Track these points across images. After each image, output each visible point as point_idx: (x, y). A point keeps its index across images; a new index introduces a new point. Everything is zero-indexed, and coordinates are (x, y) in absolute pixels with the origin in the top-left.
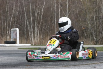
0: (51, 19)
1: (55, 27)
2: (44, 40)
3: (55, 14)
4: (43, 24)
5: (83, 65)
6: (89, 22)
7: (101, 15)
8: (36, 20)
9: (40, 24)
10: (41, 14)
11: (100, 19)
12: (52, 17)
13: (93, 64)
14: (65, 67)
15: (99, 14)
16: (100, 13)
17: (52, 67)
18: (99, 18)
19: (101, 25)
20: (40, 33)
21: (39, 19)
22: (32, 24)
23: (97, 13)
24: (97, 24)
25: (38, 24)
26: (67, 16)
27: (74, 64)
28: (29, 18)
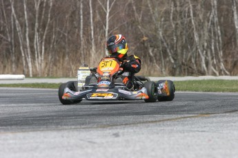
0: (71, 16)
1: (81, 36)
2: (56, 66)
3: (81, 6)
4: (54, 30)
5: (143, 122)
7: (187, 9)
8: (37, 20)
9: (47, 29)
10: (49, 7)
11: (185, 16)
12: (73, 13)
14: (104, 127)
15: (181, 6)
16: (183, 5)
17: (73, 127)
18: (181, 15)
19: (187, 31)
20: (45, 49)
21: (43, 17)
22: (27, 29)
23: (178, 4)
24: (176, 28)
25: (40, 30)
26: (108, 11)
27: (124, 121)
28: (20, 15)
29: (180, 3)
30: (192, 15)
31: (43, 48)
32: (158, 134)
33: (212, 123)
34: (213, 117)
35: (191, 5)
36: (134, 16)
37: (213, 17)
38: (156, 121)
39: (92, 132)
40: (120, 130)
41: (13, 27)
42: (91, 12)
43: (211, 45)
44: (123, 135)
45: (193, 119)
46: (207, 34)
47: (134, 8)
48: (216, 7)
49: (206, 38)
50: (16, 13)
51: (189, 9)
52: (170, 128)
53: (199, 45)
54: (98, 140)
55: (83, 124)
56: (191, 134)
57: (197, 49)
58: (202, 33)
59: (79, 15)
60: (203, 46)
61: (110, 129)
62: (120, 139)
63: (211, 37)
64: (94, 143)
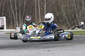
0: (32, 9)
1: (36, 15)
3: (36, 5)
4: (26, 13)
5: (59, 46)
6: (63, 11)
8: (20, 10)
9: (23, 13)
10: (24, 5)
11: (73, 8)
12: (33, 7)
13: (67, 45)
14: (44, 48)
15: (71, 5)
17: (33, 48)
18: (71, 8)
19: (74, 14)
21: (22, 9)
22: (17, 13)
24: (70, 12)
25: (21, 13)
26: (45, 6)
27: (52, 46)
28: (14, 8)
29: (71, 4)
30: (75, 8)
31: (22, 20)
32: (64, 50)
33: (83, 46)
34: (83, 44)
35: (75, 4)
36: (54, 8)
37: (83, 9)
38: (63, 46)
39: (40, 50)
40: (50, 49)
41: (11, 12)
42: (39, 7)
43: (82, 18)
44: (51, 51)
45: (76, 45)
46: (81, 14)
47: (55, 5)
48: (84, 5)
49: (80, 16)
50: (12, 7)
51: (74, 6)
52: (68, 48)
53: (78, 18)
54: (42, 53)
55: (37, 47)
56: (76, 50)
57: (77, 20)
58: (79, 14)
59: (35, 8)
60: (80, 19)
61: (46, 49)
62: (50, 52)
63: (82, 16)
64: (41, 54)
